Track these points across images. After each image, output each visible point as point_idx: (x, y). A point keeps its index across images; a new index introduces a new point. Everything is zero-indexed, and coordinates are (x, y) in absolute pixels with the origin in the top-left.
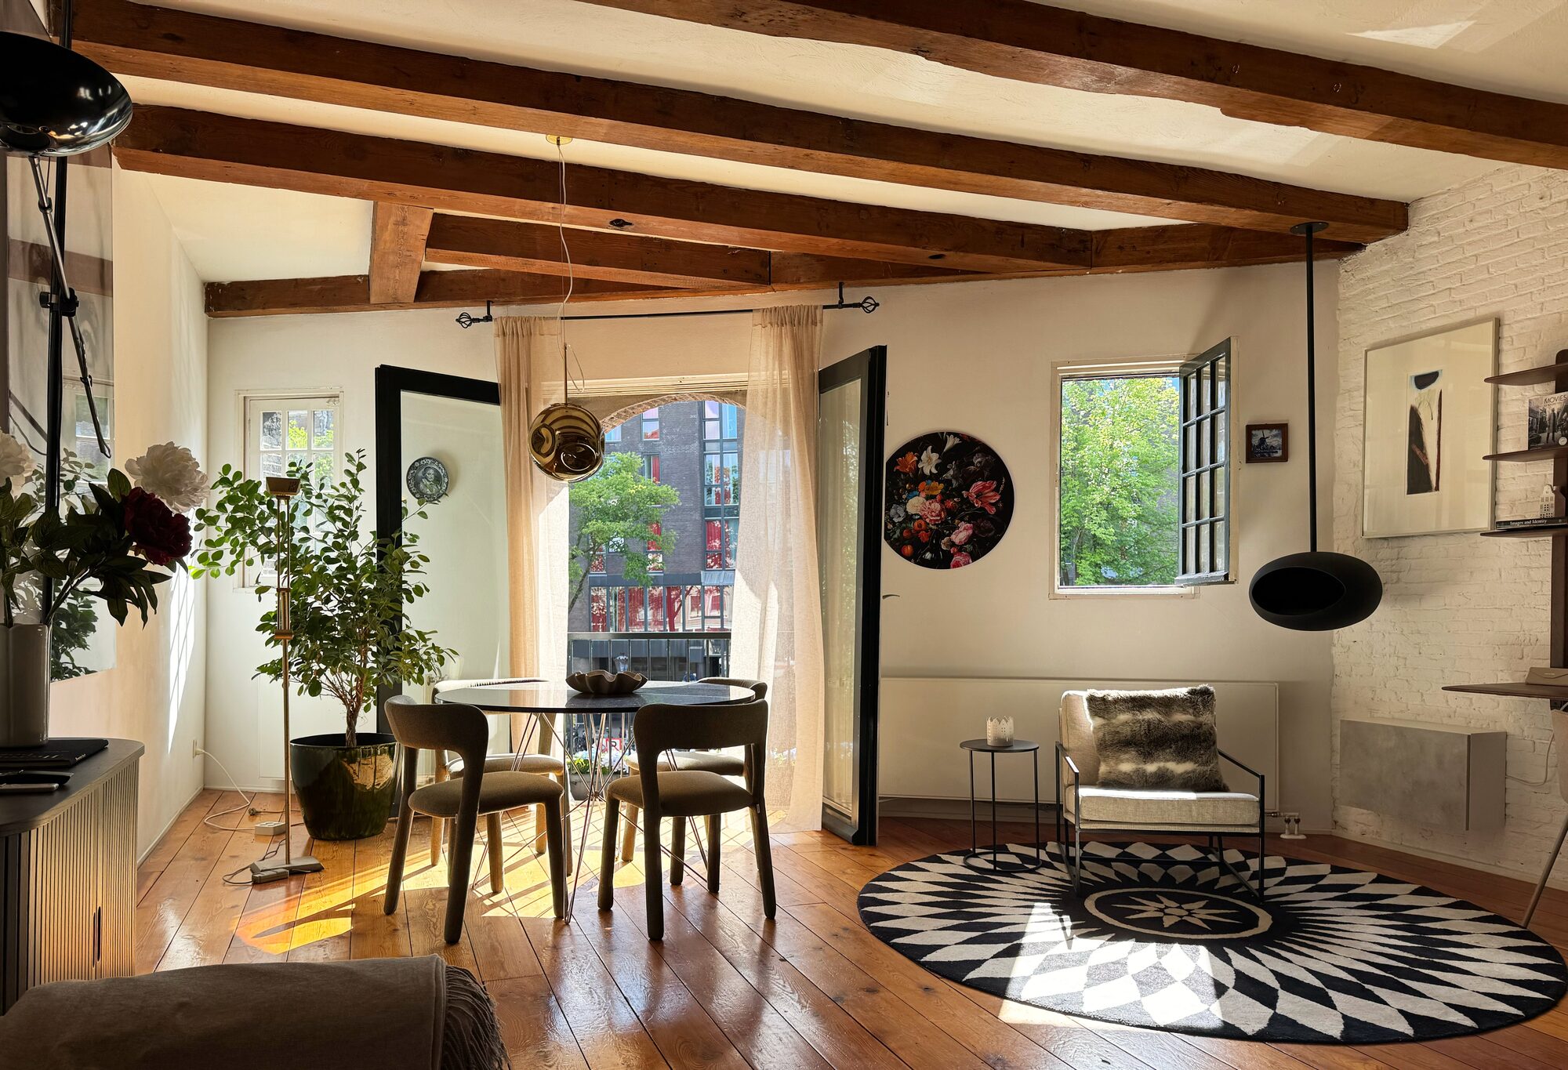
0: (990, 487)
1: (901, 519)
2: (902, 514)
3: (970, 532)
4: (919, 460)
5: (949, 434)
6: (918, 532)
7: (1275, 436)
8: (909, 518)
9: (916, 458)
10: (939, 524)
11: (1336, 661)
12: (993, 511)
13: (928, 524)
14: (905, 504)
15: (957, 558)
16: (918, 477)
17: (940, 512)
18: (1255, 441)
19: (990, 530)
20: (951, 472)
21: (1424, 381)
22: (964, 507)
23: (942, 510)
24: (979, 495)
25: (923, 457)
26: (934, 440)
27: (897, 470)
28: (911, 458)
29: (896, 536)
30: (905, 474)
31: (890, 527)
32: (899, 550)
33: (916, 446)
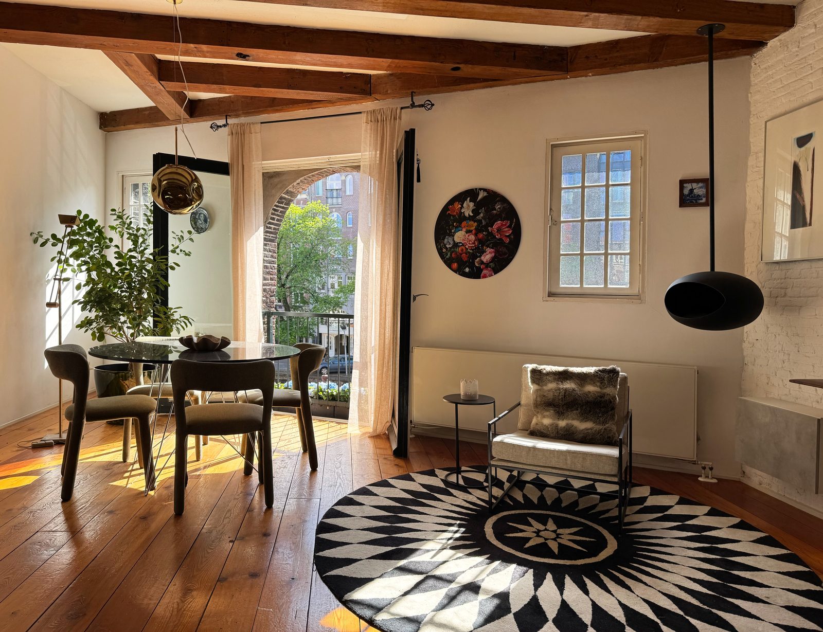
0: (506, 225)
1: (451, 246)
2: (452, 243)
3: (493, 254)
4: (462, 207)
5: (480, 189)
6: (461, 254)
7: (701, 187)
8: (456, 245)
9: (460, 206)
10: (474, 249)
11: (745, 354)
12: (507, 241)
13: (467, 249)
14: (453, 236)
15: (485, 272)
16: (462, 218)
17: (474, 241)
18: (686, 192)
19: (505, 254)
20: (482, 215)
21: (803, 141)
22: (490, 238)
23: (476, 240)
24: (499, 230)
25: (465, 205)
26: (471, 194)
27: (449, 213)
28: (457, 206)
29: (448, 257)
30: (454, 216)
31: (444, 250)
32: (449, 266)
33: (460, 198)
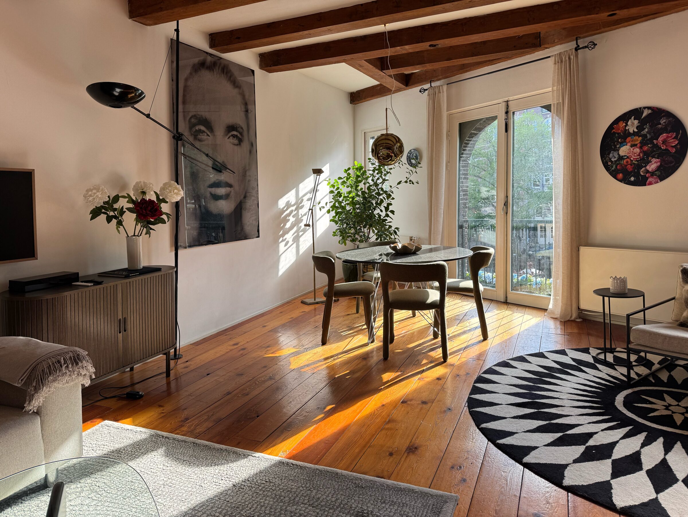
0: (671, 136)
1: (616, 159)
2: (617, 156)
3: (659, 164)
4: (627, 125)
5: (645, 108)
6: (626, 166)
8: (621, 158)
9: (624, 124)
10: (639, 160)
12: (674, 150)
13: (632, 161)
14: (618, 150)
15: (650, 180)
16: (626, 135)
17: (639, 153)
19: (671, 162)
20: (646, 130)
22: (655, 149)
23: (641, 152)
24: (664, 142)
25: (629, 123)
26: (636, 113)
27: (614, 132)
28: (622, 124)
29: (613, 169)
30: (618, 134)
31: (610, 163)
32: (615, 177)
33: (625, 117)
